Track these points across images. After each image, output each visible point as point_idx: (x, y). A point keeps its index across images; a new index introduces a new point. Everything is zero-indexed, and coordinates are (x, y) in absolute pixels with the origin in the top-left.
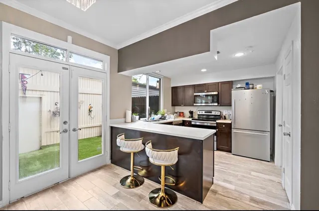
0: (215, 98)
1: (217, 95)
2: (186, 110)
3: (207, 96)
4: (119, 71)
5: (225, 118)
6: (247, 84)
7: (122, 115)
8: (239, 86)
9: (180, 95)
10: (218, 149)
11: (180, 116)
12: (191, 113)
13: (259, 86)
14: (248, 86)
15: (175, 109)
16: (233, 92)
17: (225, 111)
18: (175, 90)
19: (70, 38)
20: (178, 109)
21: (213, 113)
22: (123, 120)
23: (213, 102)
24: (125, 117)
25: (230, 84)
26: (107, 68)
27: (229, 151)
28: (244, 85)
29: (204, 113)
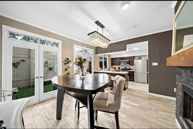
0: (128, 62)
1: (129, 61)
2: (117, 67)
3: (125, 61)
4: (96, 54)
5: (132, 70)
6: (140, 57)
7: (97, 68)
8: (136, 58)
9: (115, 61)
10: (129, 81)
11: (115, 69)
12: (119, 68)
13: (143, 58)
14: (140, 58)
15: (112, 66)
16: (135, 60)
17: (132, 67)
18: (112, 59)
19: (85, 46)
20: (114, 66)
21: (127, 68)
22: (97, 70)
23: (127, 64)
24: (98, 69)
25: (134, 57)
26: (93, 53)
27: (133, 81)
28: (139, 58)
29: (124, 68)
